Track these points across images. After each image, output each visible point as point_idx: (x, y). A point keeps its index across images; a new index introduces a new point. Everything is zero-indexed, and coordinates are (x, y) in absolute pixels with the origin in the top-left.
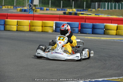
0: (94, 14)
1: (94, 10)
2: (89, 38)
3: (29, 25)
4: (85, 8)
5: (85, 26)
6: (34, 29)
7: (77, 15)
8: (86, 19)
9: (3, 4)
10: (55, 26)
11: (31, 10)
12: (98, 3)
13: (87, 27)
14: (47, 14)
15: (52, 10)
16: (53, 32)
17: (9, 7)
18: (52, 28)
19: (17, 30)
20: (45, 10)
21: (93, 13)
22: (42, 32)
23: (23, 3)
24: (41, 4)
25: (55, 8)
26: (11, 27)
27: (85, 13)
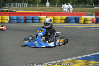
1: (7, 8)
4: (1, 7)
16: (9, 22)
22: (2, 22)
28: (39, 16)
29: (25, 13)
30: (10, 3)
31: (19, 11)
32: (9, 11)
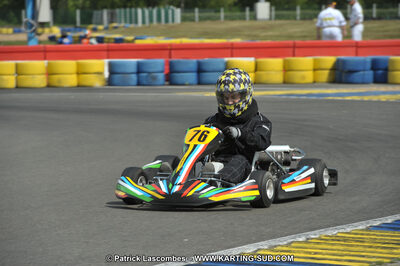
1: (101, 27)
6: (59, 81)
10: (110, 71)
19: (17, 87)
22: (78, 86)
25: (9, 27)
28: (226, 59)
29: (171, 45)
30: (113, 6)
31: (149, 41)
32: (109, 39)
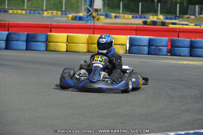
0: (194, 24)
1: (193, 17)
2: (185, 62)
3: (86, 41)
4: (178, 14)
5: (177, 44)
6: (95, 48)
7: (165, 25)
8: (179, 32)
9: (44, 9)
10: (129, 44)
11: (89, 18)
12: (200, 6)
13: (181, 45)
14: (117, 24)
15: (124, 18)
16: (126, 53)
17: (55, 12)
18: (125, 47)
19: (67, 51)
20: (113, 17)
21: (192, 23)
23: (78, 7)
24: (106, 8)
25: (130, 14)
26: (58, 46)
27: (179, 23)
29: (179, 28)
